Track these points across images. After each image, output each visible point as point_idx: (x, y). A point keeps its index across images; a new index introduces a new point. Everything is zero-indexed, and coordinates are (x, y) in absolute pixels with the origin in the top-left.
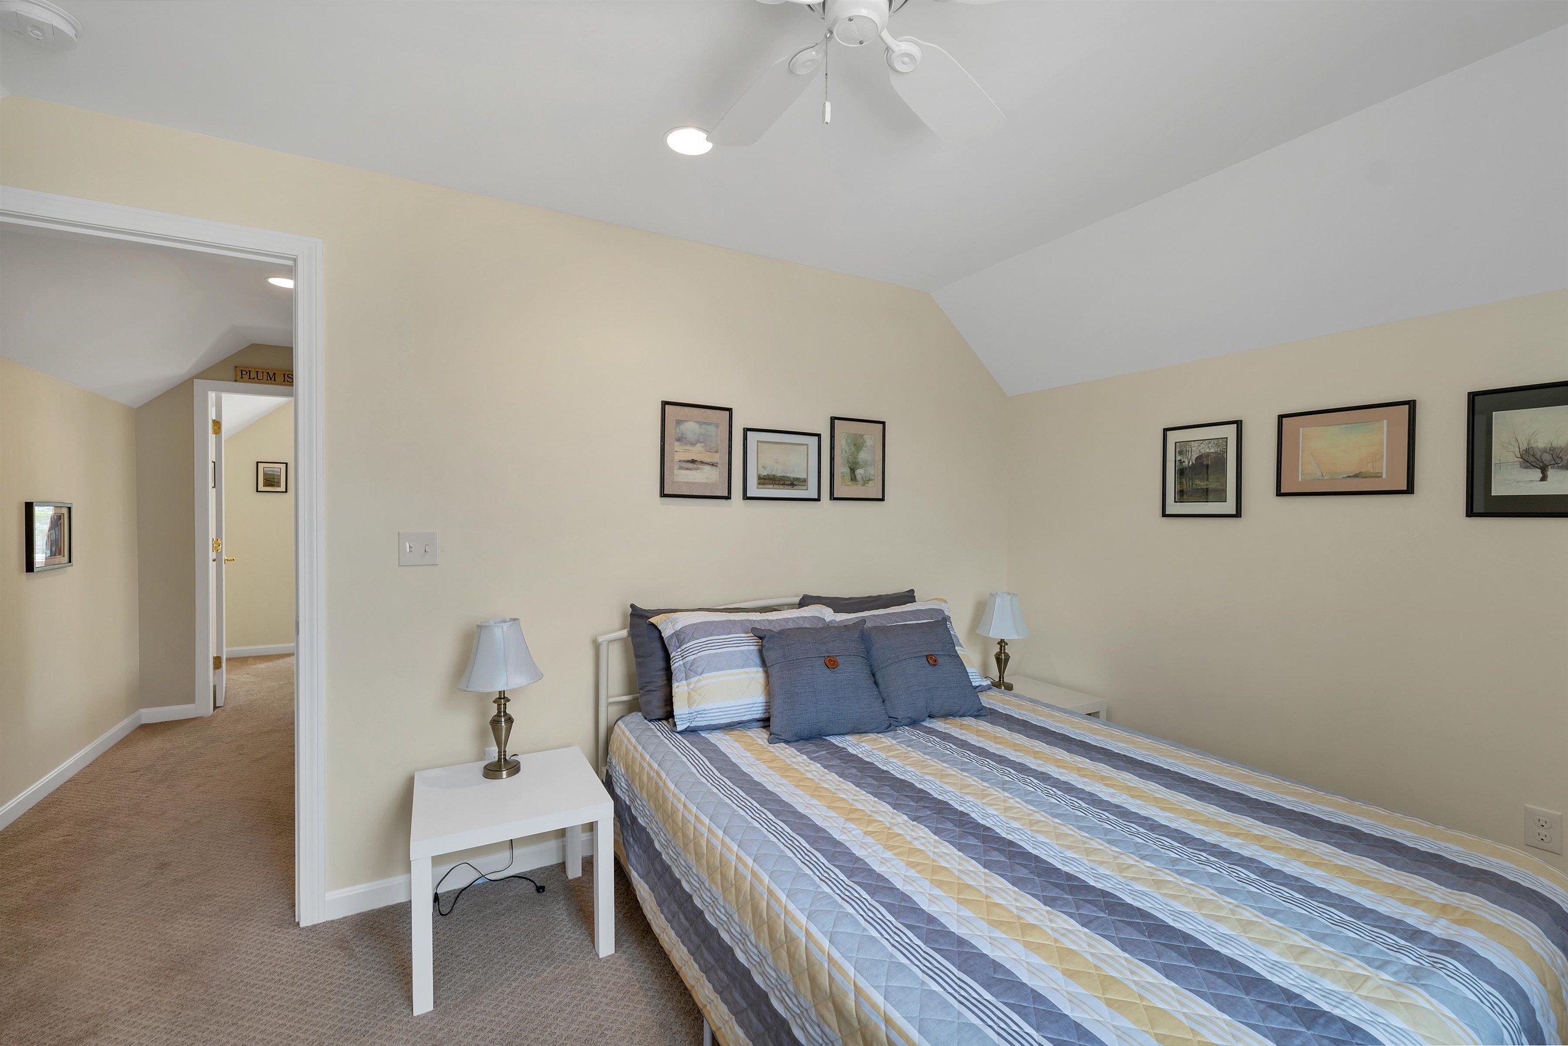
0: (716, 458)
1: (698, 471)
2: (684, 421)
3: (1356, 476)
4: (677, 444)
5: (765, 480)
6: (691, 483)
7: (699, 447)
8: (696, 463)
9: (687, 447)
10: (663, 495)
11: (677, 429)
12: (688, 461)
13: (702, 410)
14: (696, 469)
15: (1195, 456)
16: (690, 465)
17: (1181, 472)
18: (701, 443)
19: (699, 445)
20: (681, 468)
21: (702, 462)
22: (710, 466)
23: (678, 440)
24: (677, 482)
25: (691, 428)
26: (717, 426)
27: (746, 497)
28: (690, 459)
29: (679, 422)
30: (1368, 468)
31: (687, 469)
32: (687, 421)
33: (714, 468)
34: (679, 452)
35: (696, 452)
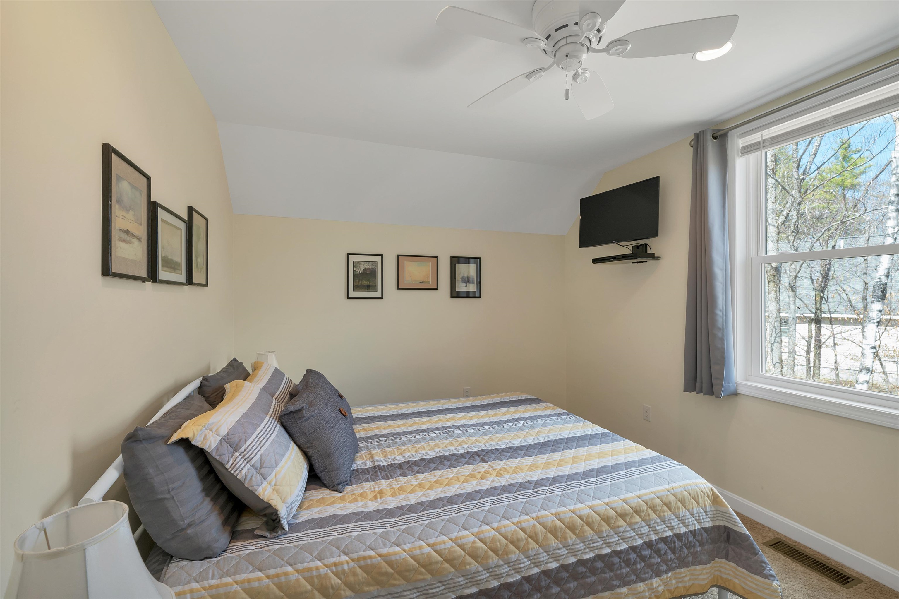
2: (121, 179)
3: (422, 282)
4: (117, 206)
5: (164, 262)
6: (127, 259)
8: (129, 234)
9: (124, 213)
11: (118, 187)
12: (124, 232)
13: (133, 170)
14: (129, 243)
15: (362, 269)
16: (126, 237)
17: (356, 276)
18: (132, 210)
19: (131, 213)
20: (120, 239)
21: (133, 235)
22: (137, 241)
23: (118, 202)
24: (117, 256)
25: (126, 189)
26: (141, 193)
28: (126, 228)
29: (118, 179)
30: (426, 280)
31: (124, 241)
32: (124, 179)
33: (140, 243)
34: (119, 218)
35: (129, 222)
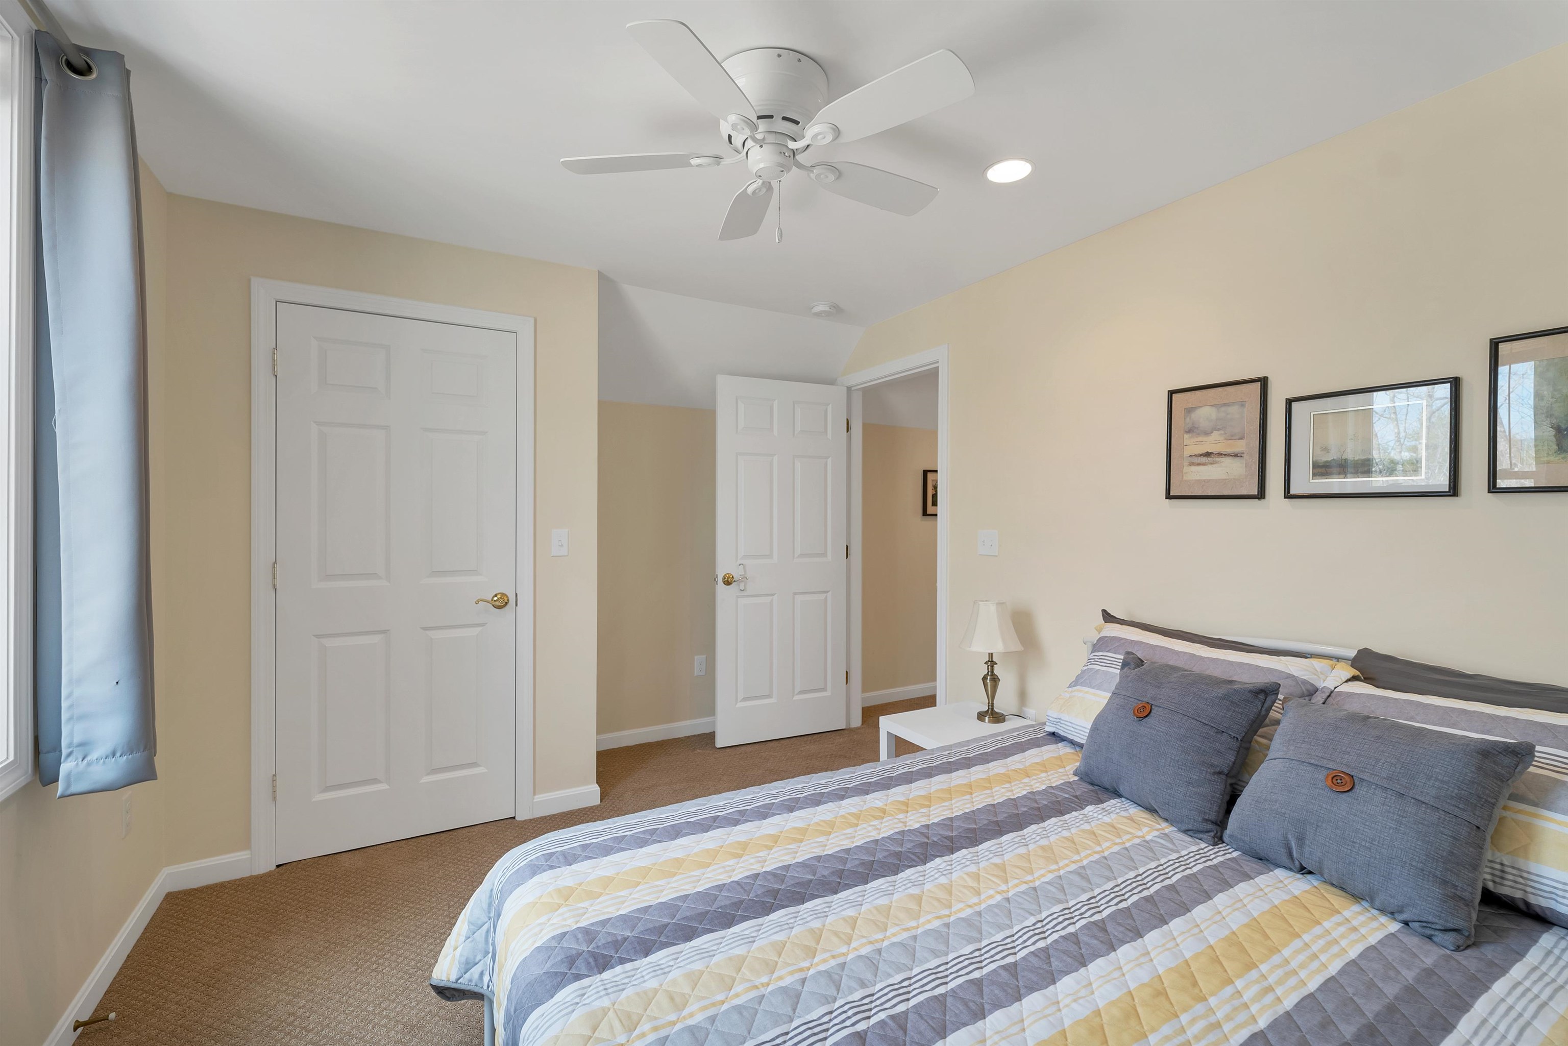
0: (1239, 446)
1: (1214, 466)
2: (1195, 408)
4: (1186, 436)
5: (1322, 469)
6: (1204, 481)
7: (1215, 435)
8: (1212, 456)
9: (1200, 439)
10: (1169, 496)
11: (1188, 419)
12: (1201, 455)
13: (1220, 389)
14: (1212, 464)
16: (1204, 459)
18: (1218, 430)
19: (1215, 433)
20: (1192, 464)
21: (1220, 454)
22: (1231, 458)
23: (1189, 431)
24: (1186, 481)
25: (1205, 414)
26: (1242, 405)
27: (1288, 495)
28: (1204, 452)
29: (1189, 411)
31: (1199, 464)
32: (1200, 407)
33: (1237, 459)
34: (1189, 446)
35: (1212, 443)
